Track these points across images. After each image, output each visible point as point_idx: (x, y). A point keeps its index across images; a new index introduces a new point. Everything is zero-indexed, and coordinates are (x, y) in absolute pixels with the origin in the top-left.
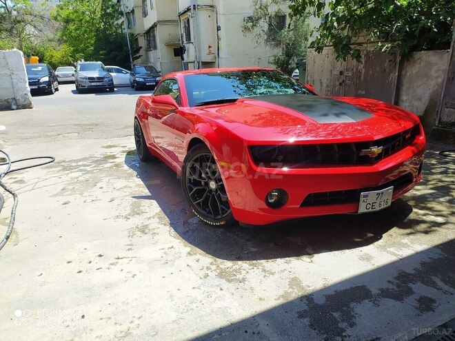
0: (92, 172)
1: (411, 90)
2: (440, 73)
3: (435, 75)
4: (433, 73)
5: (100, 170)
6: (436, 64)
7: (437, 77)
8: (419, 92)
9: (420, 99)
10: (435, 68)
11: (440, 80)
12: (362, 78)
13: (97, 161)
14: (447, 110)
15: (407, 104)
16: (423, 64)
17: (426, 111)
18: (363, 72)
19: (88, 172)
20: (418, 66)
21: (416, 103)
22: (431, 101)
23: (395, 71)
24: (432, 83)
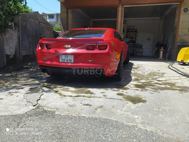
0: (153, 79)
1: (8, 44)
2: (16, 38)
3: (15, 38)
5: (148, 79)
6: (14, 34)
8: (11, 45)
9: (12, 48)
10: (14, 36)
11: (16, 41)
13: (150, 85)
14: (23, 51)
16: (10, 34)
17: (15, 53)
19: (155, 79)
20: (8, 34)
21: (11, 50)
22: (16, 48)
23: (2, 35)
24: (14, 42)
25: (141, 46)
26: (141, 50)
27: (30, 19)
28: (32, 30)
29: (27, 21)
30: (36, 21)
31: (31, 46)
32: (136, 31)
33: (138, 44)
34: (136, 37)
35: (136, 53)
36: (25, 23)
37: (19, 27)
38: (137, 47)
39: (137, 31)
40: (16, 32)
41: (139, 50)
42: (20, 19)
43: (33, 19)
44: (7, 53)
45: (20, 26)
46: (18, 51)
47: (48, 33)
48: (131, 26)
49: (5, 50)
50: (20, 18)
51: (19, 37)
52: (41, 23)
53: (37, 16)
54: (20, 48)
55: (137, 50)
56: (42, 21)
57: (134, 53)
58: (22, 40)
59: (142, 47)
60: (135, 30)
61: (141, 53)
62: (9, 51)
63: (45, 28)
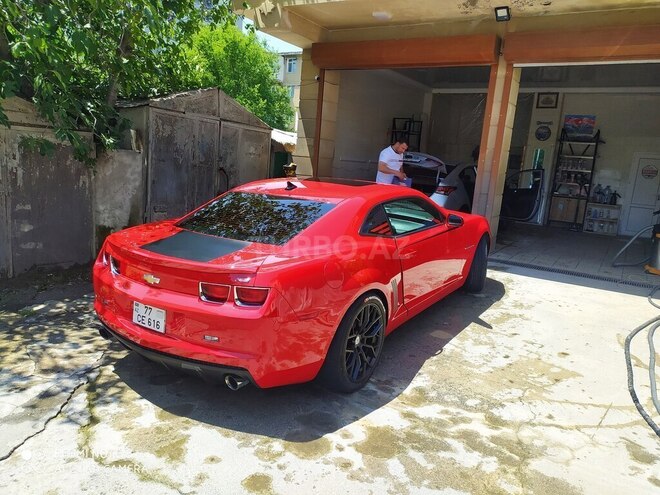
1: (108, 196)
2: (136, 176)
3: (132, 178)
4: (128, 175)
6: (130, 166)
7: (135, 180)
8: (119, 198)
9: (121, 207)
10: (130, 170)
11: (137, 184)
12: (20, 182)
14: (156, 214)
15: (107, 215)
16: (116, 165)
17: (130, 221)
18: (20, 172)
20: (111, 167)
21: (118, 212)
22: (133, 207)
23: (89, 173)
24: (130, 187)
25: (614, 197)
26: (614, 214)
27: (188, 115)
28: (194, 147)
29: (176, 120)
30: (210, 119)
31: (186, 198)
32: (598, 139)
33: (604, 187)
34: (594, 160)
35: (591, 221)
36: (168, 128)
37: (148, 143)
38: (594, 200)
39: (603, 136)
40: (139, 157)
41: (605, 210)
42: (151, 119)
43: (199, 112)
44: (102, 223)
45: (151, 138)
46: (141, 215)
47: (252, 150)
48: (580, 118)
49: (98, 212)
50: (151, 116)
51: (147, 174)
52: (226, 123)
53: (216, 103)
54: (146, 204)
55: (594, 209)
56: (232, 116)
57: (580, 221)
58: (153, 182)
59: (620, 201)
60: (595, 131)
61: (611, 223)
62: (108, 218)
63: (240, 137)
